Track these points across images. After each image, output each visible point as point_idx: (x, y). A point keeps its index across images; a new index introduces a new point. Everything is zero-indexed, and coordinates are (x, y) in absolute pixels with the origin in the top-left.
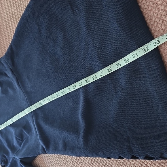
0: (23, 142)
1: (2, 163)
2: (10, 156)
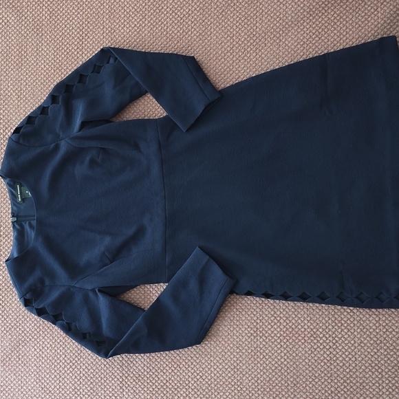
1: (28, 293)
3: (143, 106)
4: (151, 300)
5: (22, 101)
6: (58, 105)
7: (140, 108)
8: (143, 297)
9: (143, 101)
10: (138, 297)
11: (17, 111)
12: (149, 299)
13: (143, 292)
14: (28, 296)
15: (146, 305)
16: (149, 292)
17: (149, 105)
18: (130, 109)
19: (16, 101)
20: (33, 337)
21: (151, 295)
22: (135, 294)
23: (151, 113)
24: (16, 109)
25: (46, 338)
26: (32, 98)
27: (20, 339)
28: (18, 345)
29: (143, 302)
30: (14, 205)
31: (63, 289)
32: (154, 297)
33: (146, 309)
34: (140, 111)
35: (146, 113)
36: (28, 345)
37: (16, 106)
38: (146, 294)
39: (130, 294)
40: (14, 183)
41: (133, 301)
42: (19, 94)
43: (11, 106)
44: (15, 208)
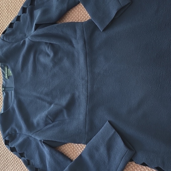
0: (53, 124)
1: (7, 136)
2: (24, 133)
3: (77, 13)
4: (78, 154)
5: (9, 13)
6: (26, 14)
7: (76, 14)
8: (72, 151)
9: (78, 9)
10: (69, 150)
11: (7, 20)
12: (76, 153)
13: (73, 147)
14: (7, 138)
15: (74, 157)
16: (76, 148)
17: (81, 12)
18: (69, 15)
19: (6, 14)
20: (11, 164)
21: (78, 150)
22: (68, 148)
23: (83, 17)
24: (6, 18)
25: (18, 166)
26: (14, 11)
27: (5, 164)
28: (4, 166)
29: (72, 155)
30: (4, 80)
31: (25, 137)
32: (79, 152)
33: (74, 160)
34: (76, 16)
35: (79, 18)
36: (9, 168)
37: (6, 17)
38: (74, 149)
39: (65, 148)
40: (4, 66)
41: (66, 153)
42: (8, 9)
43: (4, 17)
44: (4, 82)
